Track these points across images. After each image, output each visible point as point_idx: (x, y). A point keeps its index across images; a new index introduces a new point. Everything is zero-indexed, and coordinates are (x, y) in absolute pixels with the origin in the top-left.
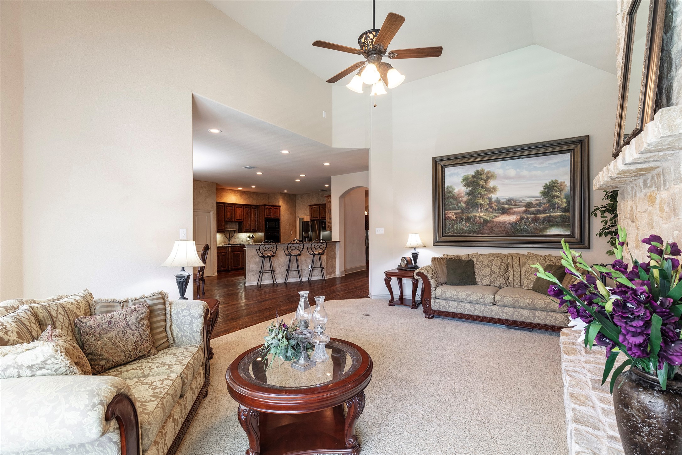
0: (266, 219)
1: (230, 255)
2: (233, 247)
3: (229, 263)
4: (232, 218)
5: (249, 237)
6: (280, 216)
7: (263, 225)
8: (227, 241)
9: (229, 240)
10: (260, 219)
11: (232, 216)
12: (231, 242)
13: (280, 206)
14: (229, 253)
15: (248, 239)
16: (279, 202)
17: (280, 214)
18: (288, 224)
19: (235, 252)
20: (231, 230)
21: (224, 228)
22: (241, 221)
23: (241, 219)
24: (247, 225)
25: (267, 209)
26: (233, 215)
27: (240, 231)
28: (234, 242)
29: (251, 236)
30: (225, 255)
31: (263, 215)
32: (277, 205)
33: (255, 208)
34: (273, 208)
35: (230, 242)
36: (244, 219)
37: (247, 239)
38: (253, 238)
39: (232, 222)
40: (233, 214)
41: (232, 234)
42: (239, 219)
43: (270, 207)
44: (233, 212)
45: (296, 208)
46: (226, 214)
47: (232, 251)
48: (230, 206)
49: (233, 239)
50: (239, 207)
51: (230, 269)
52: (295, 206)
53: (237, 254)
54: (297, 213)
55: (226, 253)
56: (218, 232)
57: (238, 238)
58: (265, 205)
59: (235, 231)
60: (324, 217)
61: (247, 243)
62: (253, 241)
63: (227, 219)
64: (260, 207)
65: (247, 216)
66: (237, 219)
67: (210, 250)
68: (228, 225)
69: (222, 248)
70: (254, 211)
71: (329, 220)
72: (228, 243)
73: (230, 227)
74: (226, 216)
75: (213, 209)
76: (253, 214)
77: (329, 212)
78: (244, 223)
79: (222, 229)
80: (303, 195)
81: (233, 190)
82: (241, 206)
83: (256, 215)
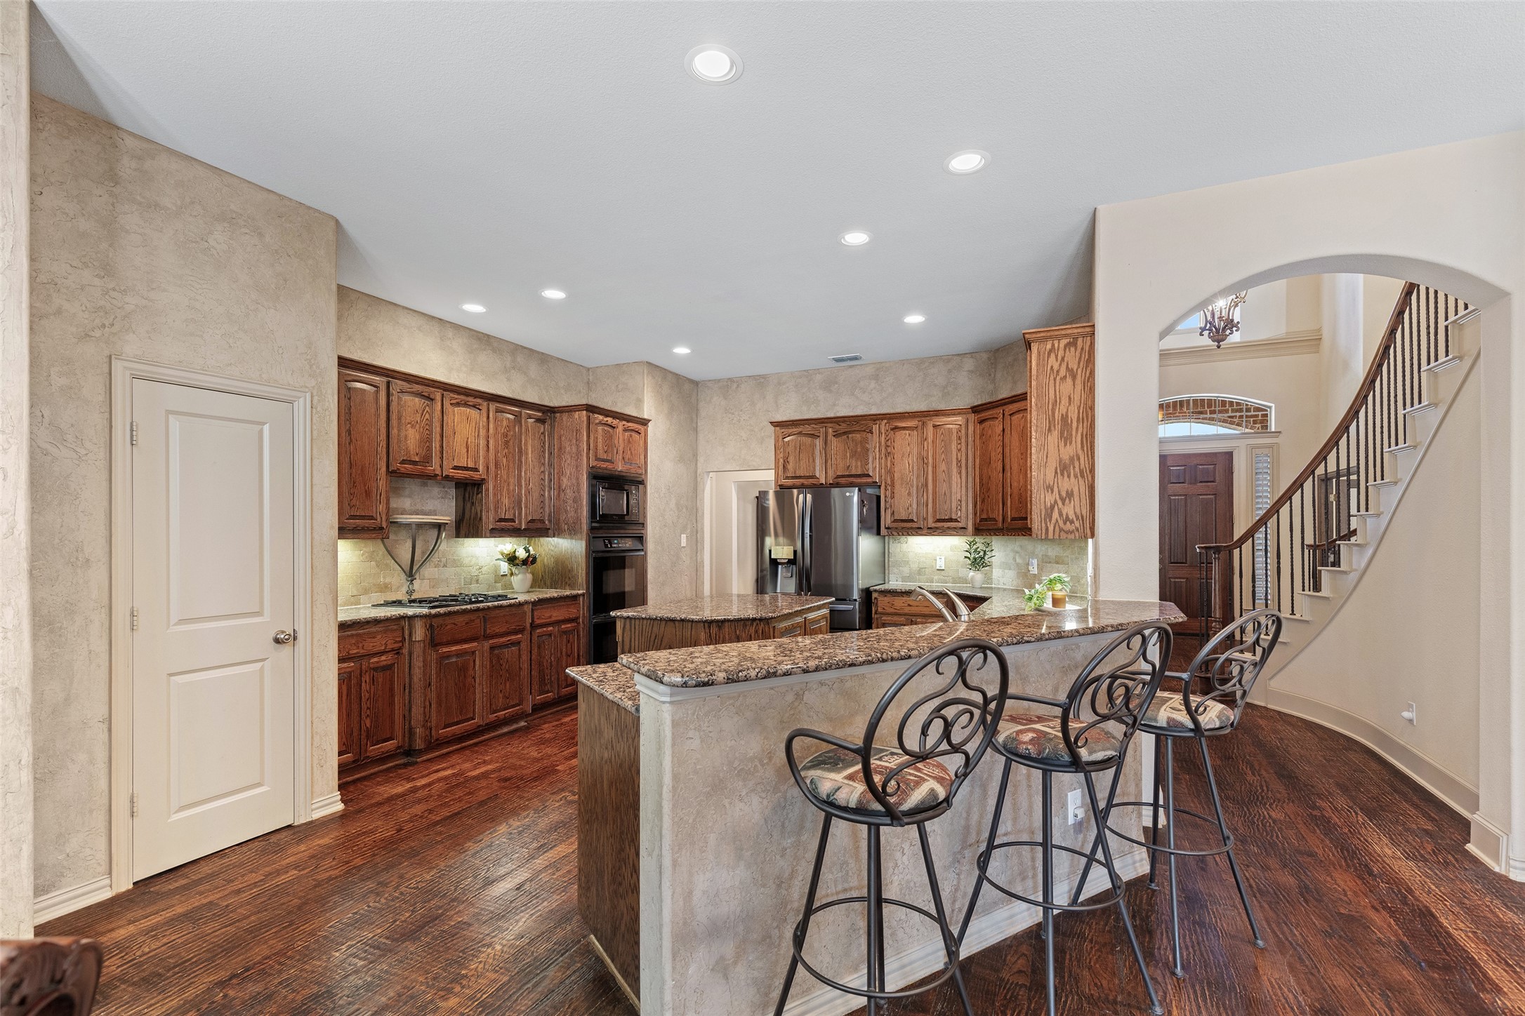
0: (598, 478)
1: (418, 663)
2: (436, 616)
3: (417, 712)
4: (427, 459)
5: (512, 559)
6: (646, 463)
7: (576, 500)
8: (397, 579)
9: (411, 575)
10: (561, 473)
11: (429, 449)
12: (422, 589)
13: (645, 422)
14: (418, 650)
15: (505, 567)
16: (639, 402)
17: (646, 457)
18: (673, 504)
19: (448, 644)
20: (420, 526)
21: (382, 508)
22: (476, 476)
23: (476, 470)
24: (506, 501)
25: (600, 428)
26: (436, 445)
27: (467, 526)
28: (435, 584)
29: (522, 554)
30: (389, 667)
31: (579, 453)
32: (633, 412)
33: (541, 421)
34: (620, 428)
35: (417, 583)
36: (492, 467)
37: (497, 568)
38: (529, 561)
39: (427, 478)
40: (436, 437)
41: (426, 542)
42: (466, 469)
43: (610, 420)
44: (436, 429)
45: (701, 436)
46: (394, 432)
47: (434, 642)
48: (421, 395)
49: (429, 571)
50: (466, 405)
51: (419, 744)
52: (696, 430)
53: (459, 654)
54: (701, 460)
55: (397, 652)
56: (344, 532)
57: (457, 563)
58: (591, 409)
59: (439, 527)
60: (853, 472)
61: (499, 585)
62: (529, 576)
63: (403, 462)
64: (565, 416)
65: (506, 456)
66: (456, 468)
67: (286, 650)
68: (407, 492)
69: (373, 629)
70: (534, 434)
71: (1056, 472)
72: (405, 589)
73: (419, 507)
74: (393, 441)
75: (313, 383)
76: (533, 447)
77: (1058, 427)
78: (487, 490)
79: (372, 518)
80: (735, 385)
81: (433, 318)
82: (479, 400)
83: (544, 452)
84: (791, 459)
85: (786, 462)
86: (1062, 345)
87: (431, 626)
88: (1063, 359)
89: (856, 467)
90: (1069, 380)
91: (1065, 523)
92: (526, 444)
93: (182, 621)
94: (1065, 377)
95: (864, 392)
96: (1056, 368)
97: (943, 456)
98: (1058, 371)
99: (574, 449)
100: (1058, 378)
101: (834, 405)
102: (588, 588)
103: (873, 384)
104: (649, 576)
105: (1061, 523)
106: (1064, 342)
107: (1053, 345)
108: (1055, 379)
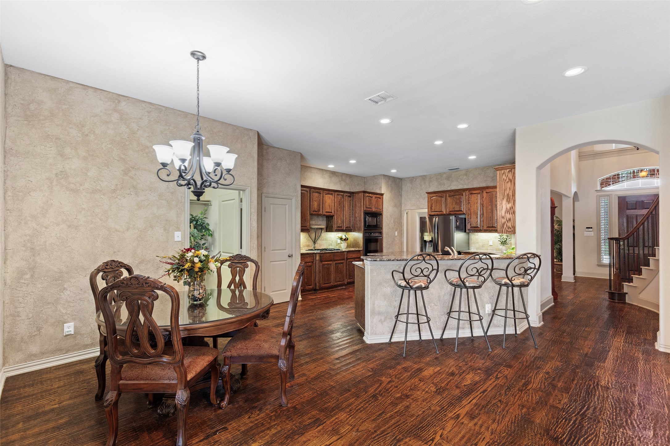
0: (367, 214)
1: (317, 266)
2: (322, 253)
3: (317, 279)
4: (319, 210)
5: (341, 239)
6: (383, 208)
7: (360, 221)
8: (311, 243)
9: (315, 242)
10: (355, 212)
11: (320, 207)
12: (317, 246)
13: (382, 195)
14: (317, 262)
15: (339, 241)
16: (381, 188)
17: (383, 206)
18: (392, 221)
19: (325, 261)
20: (317, 228)
21: (308, 224)
22: (331, 214)
23: (332, 212)
24: (340, 221)
25: (367, 198)
26: (321, 206)
27: (329, 229)
28: (320, 245)
29: (344, 237)
30: (310, 266)
31: (361, 206)
32: (378, 192)
33: (350, 197)
34: (374, 197)
36: (336, 211)
37: (337, 241)
38: (346, 239)
39: (319, 215)
40: (321, 204)
41: (318, 233)
42: (329, 212)
43: (370, 195)
44: (321, 202)
45: (403, 197)
46: (311, 203)
47: (321, 261)
48: (317, 192)
49: (319, 242)
50: (329, 194)
51: (317, 288)
52: (401, 195)
53: (328, 264)
54: (403, 206)
55: (313, 262)
56: (303, 230)
57: (326, 240)
58: (365, 192)
59: (322, 229)
60: (456, 210)
61: (337, 246)
62: (346, 244)
63: (313, 211)
64: (357, 195)
65: (340, 208)
66: (326, 212)
67: (290, 258)
68: (314, 219)
69: (307, 256)
70: (348, 201)
71: (505, 212)
72: (313, 246)
73: (317, 223)
74: (311, 206)
75: (296, 194)
76: (347, 205)
77: (506, 198)
78: (334, 218)
79: (306, 227)
80: (415, 179)
81: (320, 169)
82: (332, 192)
83: (350, 206)
84: (433, 205)
85: (431, 206)
86: (507, 172)
87: (321, 256)
88: (507, 176)
89: (457, 208)
90: (509, 183)
91: (508, 229)
92: (345, 204)
93: (273, 250)
94: (508, 182)
95: (462, 180)
96: (505, 179)
97: (490, 203)
98: (506, 180)
99: (359, 205)
100: (506, 182)
101: (450, 185)
102: (363, 248)
103: (465, 177)
104: (384, 245)
105: (507, 229)
106: (508, 170)
107: (504, 171)
108: (505, 182)
